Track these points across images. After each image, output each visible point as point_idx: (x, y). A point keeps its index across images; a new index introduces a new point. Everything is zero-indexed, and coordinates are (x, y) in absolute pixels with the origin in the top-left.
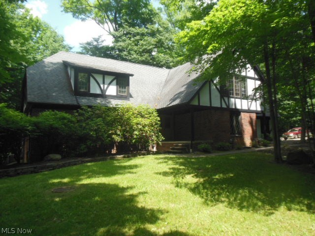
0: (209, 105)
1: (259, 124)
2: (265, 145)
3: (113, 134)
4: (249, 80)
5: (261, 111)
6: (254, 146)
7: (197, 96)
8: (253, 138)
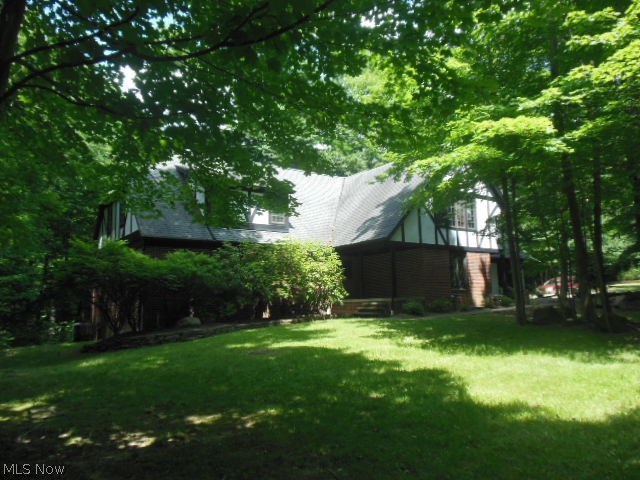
0: (434, 243)
1: (495, 269)
2: (505, 304)
3: (276, 286)
4: (478, 201)
5: (499, 250)
6: (488, 305)
7: (400, 229)
8: (487, 292)
